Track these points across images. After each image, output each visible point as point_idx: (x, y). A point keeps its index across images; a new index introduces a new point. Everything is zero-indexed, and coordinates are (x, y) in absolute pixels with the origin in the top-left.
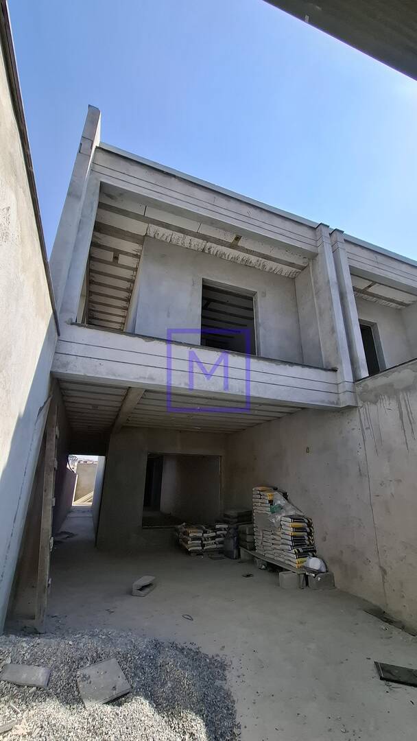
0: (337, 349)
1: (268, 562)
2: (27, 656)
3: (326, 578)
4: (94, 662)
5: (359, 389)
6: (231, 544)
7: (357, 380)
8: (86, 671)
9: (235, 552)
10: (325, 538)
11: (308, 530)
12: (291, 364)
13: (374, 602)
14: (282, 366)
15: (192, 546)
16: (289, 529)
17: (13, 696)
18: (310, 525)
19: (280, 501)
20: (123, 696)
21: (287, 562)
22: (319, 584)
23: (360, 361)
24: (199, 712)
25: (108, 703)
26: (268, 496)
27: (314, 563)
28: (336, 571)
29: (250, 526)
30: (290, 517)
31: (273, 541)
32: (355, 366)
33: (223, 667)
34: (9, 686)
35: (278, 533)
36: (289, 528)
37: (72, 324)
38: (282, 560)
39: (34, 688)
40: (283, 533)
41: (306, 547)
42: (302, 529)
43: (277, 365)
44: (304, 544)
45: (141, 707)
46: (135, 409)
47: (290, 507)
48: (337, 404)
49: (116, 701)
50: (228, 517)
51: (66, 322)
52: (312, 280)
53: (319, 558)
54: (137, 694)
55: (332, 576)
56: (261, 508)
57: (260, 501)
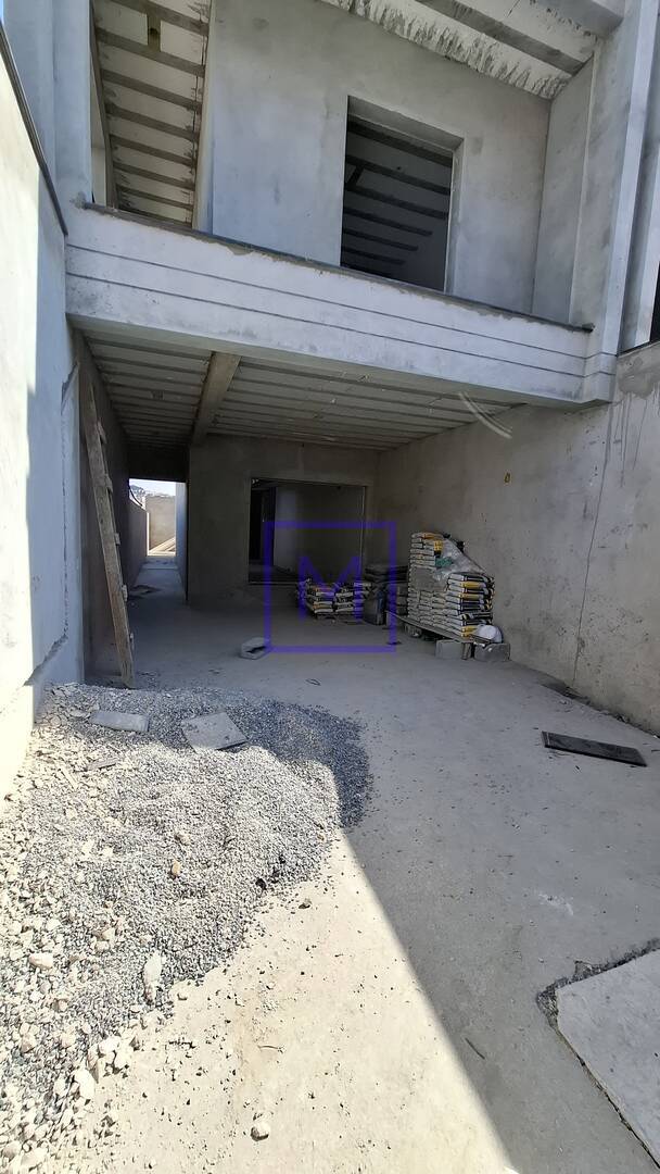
0: (604, 283)
1: (423, 630)
2: (119, 705)
3: (501, 650)
4: (199, 714)
5: (623, 368)
6: (375, 607)
7: (624, 349)
8: (192, 722)
9: (379, 616)
10: (509, 601)
11: (486, 592)
12: (509, 313)
13: (557, 677)
14: (490, 317)
15: (319, 607)
16: (459, 589)
17: (110, 738)
18: (489, 586)
19: (451, 552)
20: (238, 745)
21: (449, 629)
22: (488, 655)
23: (642, 310)
24: (327, 763)
25: (221, 750)
26: (435, 545)
27: (487, 632)
28: (516, 643)
29: (405, 585)
30: (463, 574)
31: (434, 605)
32: (629, 322)
33: (356, 729)
34: (103, 729)
35: (443, 595)
36: (459, 587)
37: (86, 207)
38: (443, 627)
39: (133, 733)
40: (450, 595)
41: (480, 612)
42: (478, 591)
43: (481, 314)
44: (477, 608)
45: (260, 756)
46: (225, 400)
47: (466, 560)
48: (576, 397)
49: (230, 748)
50: (373, 573)
51: (72, 201)
52: (592, 104)
53: (495, 626)
54: (254, 744)
55: (508, 648)
56: (421, 562)
57: (422, 551)
